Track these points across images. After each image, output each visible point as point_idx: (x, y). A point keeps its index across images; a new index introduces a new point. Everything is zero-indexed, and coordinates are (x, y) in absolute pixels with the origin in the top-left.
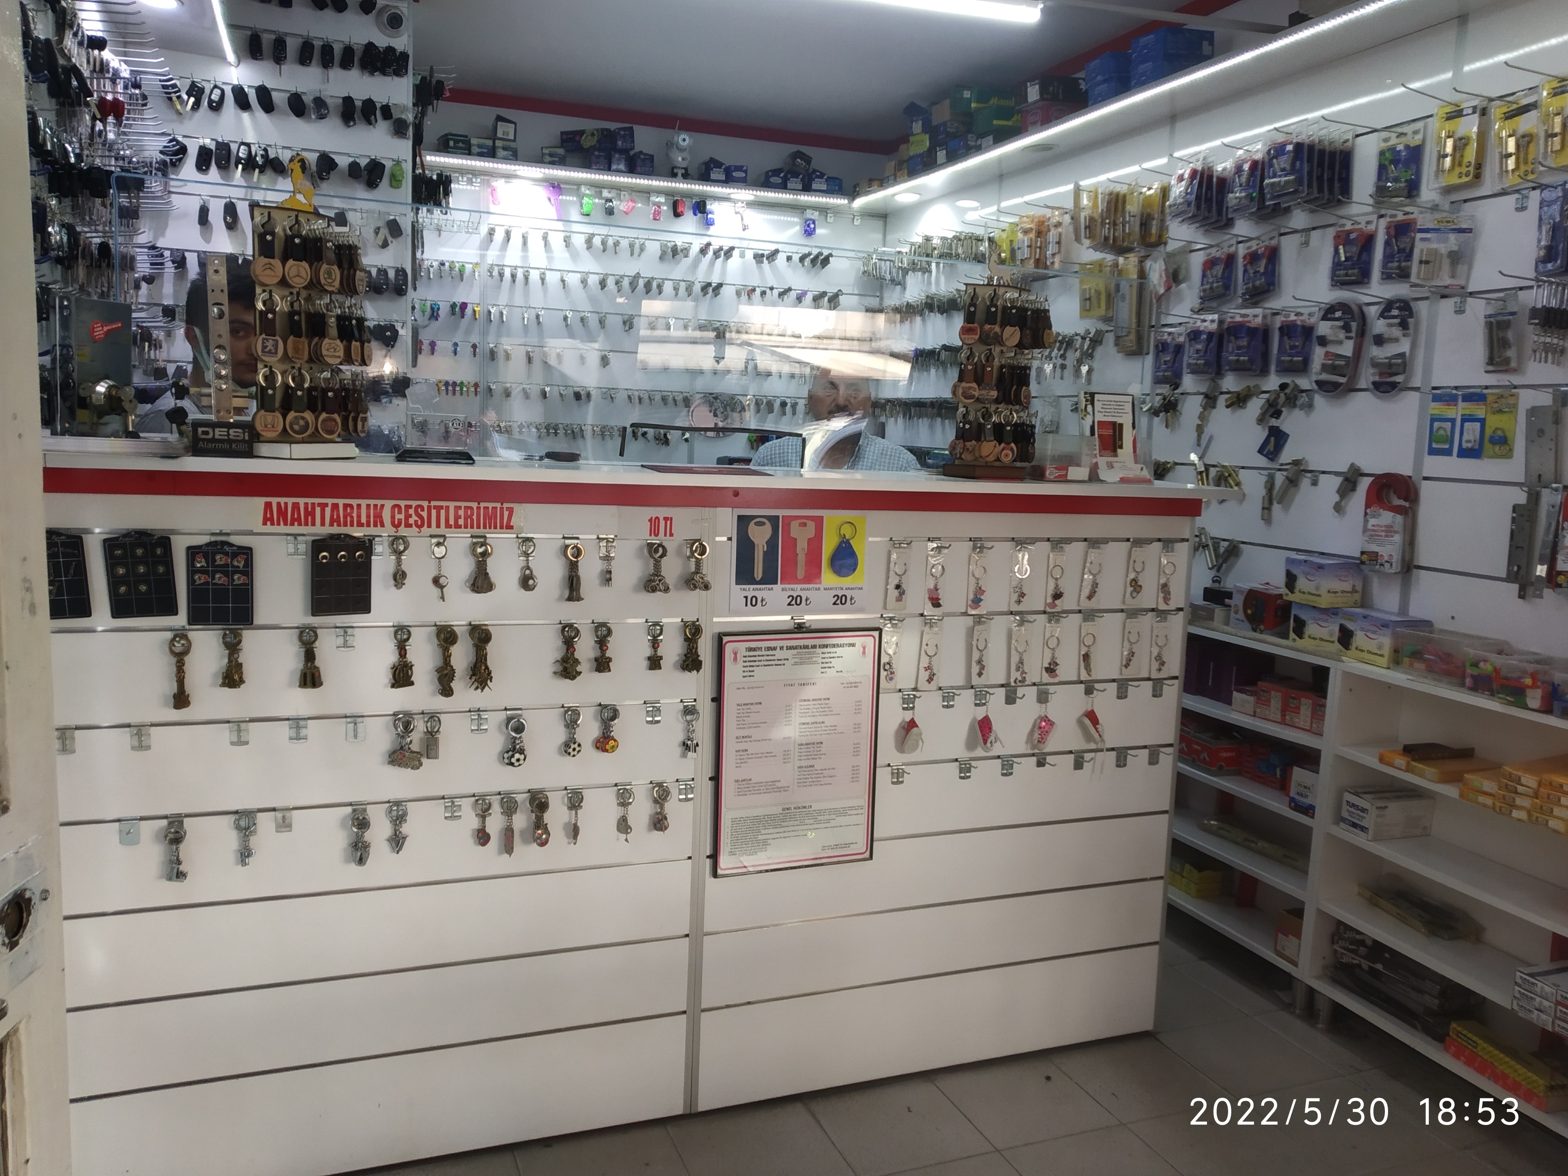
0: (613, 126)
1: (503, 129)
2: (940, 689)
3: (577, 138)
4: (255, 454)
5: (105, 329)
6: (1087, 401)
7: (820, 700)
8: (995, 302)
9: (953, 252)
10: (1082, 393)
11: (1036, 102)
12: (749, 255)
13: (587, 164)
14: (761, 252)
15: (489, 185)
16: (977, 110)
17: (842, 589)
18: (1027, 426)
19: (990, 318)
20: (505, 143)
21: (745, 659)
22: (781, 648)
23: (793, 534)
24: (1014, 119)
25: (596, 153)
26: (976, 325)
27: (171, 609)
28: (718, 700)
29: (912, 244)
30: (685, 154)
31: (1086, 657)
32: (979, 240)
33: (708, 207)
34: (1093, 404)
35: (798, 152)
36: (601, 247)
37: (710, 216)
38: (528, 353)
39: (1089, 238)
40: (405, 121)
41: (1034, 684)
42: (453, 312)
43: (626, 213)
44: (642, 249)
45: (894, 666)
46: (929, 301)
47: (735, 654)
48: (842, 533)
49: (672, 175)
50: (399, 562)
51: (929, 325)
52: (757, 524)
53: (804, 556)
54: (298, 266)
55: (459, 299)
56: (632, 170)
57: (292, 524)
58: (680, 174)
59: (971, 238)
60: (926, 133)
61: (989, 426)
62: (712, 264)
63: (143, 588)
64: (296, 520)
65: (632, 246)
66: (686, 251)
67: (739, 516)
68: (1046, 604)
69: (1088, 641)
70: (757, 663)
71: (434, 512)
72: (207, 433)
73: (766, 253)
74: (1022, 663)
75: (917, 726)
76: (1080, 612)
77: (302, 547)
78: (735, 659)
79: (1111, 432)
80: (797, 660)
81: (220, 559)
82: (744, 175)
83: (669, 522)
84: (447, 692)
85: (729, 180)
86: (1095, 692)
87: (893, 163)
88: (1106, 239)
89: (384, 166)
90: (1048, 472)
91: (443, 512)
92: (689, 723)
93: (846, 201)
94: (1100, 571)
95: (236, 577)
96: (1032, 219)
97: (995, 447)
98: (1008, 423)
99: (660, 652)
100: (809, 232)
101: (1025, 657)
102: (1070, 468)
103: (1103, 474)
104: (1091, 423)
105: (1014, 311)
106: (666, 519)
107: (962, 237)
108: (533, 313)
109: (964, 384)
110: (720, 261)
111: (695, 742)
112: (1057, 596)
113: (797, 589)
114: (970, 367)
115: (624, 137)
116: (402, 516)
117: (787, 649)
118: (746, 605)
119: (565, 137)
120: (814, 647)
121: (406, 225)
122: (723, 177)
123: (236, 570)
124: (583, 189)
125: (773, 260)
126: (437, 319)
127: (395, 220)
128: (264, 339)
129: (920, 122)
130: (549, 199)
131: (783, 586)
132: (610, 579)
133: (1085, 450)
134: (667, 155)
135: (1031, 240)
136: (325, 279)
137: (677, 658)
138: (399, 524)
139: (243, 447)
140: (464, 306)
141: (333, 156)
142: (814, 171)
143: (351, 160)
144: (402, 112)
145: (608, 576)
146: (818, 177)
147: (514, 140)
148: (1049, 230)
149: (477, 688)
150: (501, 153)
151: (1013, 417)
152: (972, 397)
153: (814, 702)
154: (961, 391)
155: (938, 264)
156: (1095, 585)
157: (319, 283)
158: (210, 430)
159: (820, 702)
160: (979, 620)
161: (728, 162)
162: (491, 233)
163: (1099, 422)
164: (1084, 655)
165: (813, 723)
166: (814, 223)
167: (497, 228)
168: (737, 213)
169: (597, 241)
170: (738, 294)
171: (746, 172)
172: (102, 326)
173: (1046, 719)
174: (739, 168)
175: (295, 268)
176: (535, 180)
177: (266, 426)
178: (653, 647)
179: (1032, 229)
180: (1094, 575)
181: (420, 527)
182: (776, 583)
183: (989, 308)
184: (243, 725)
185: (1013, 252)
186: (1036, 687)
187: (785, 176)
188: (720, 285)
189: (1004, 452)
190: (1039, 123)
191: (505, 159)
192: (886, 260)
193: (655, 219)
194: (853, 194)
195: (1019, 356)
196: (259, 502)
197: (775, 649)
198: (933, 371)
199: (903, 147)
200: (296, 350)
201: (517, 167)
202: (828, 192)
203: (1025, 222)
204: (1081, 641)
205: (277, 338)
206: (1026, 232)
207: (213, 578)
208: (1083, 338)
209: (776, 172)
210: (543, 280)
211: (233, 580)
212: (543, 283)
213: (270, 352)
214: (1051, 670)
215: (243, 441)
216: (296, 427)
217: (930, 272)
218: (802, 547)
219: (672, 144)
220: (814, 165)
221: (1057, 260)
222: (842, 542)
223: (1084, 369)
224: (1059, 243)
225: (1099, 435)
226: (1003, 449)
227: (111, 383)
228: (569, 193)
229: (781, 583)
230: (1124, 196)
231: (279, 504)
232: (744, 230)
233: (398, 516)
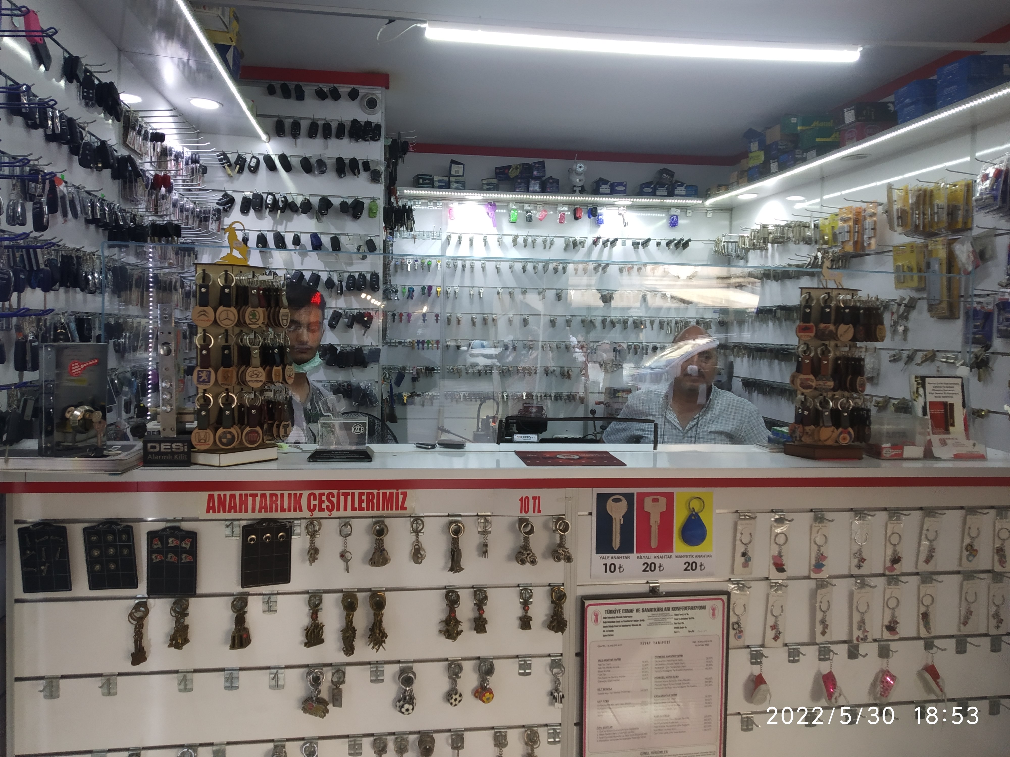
0: (530, 161)
1: (455, 169)
2: (786, 645)
3: (506, 171)
4: (192, 461)
5: (82, 366)
6: (918, 384)
7: (674, 656)
8: (828, 304)
9: (785, 235)
10: (913, 377)
11: (852, 123)
12: (629, 243)
13: (512, 190)
14: (638, 241)
15: (447, 207)
16: (802, 131)
17: (692, 556)
18: (863, 409)
19: (824, 317)
20: (457, 178)
21: (605, 620)
22: (638, 610)
23: (647, 509)
24: (833, 136)
25: (519, 181)
26: (811, 324)
27: (134, 584)
28: (581, 654)
29: (753, 230)
30: (581, 177)
31: (925, 616)
32: (806, 226)
33: (599, 211)
34: (924, 387)
35: (664, 169)
36: (524, 244)
37: (600, 217)
38: (472, 319)
39: (902, 226)
40: (379, 172)
41: (875, 640)
42: (423, 293)
43: (541, 220)
44: (552, 243)
45: (742, 626)
46: (766, 272)
47: (596, 615)
48: (691, 507)
49: (573, 192)
50: (312, 541)
51: (767, 288)
52: (614, 500)
53: (657, 528)
54: (227, 310)
55: (427, 283)
56: (543, 190)
57: (230, 512)
58: (577, 191)
59: (799, 225)
60: (762, 150)
61: (827, 413)
62: (602, 251)
63: (112, 566)
64: (233, 508)
65: (544, 242)
66: (582, 243)
67: (598, 494)
68: (885, 568)
69: (927, 601)
70: (616, 624)
71: (342, 498)
72: (154, 447)
73: (640, 241)
74: (864, 623)
75: (765, 683)
76: (917, 574)
77: (238, 531)
78: (596, 620)
79: (942, 411)
80: (653, 621)
81: (172, 542)
82: (624, 188)
83: (537, 501)
84: (349, 649)
85: (613, 192)
86: (935, 648)
87: (736, 173)
88: (917, 227)
89: (363, 203)
90: (884, 452)
91: (349, 498)
92: (555, 675)
93: (701, 202)
94: (936, 538)
95: (183, 556)
96: (850, 209)
97: (833, 432)
98: (844, 409)
99: (530, 613)
100: (673, 223)
101: (866, 617)
102: (905, 447)
103: (937, 451)
104: (923, 404)
105: (847, 311)
106: (534, 498)
107: (792, 225)
108: (476, 290)
109: (802, 376)
110: (607, 249)
111: (561, 694)
112: (896, 560)
113: (651, 557)
114: (807, 361)
115: (538, 168)
116: (316, 502)
117: (643, 611)
118: (606, 572)
119: (498, 171)
120: (667, 609)
121: (379, 243)
122: (608, 191)
123: (185, 551)
124: (511, 205)
125: (647, 246)
126: (412, 298)
127: (371, 240)
128: (199, 371)
129: (757, 143)
130: (488, 214)
131: (639, 555)
132: (486, 551)
133: (919, 429)
134: (569, 178)
135: (850, 226)
136: (250, 319)
137: (545, 618)
138: (314, 509)
139: (183, 457)
140: (430, 288)
141: (329, 198)
142: (677, 182)
143: (342, 200)
144: (377, 165)
145: (484, 549)
146: (679, 186)
147: (463, 176)
148: (865, 219)
149: (373, 648)
150: (454, 185)
151: (850, 405)
152: (810, 387)
153: (669, 659)
154: (799, 382)
155: (773, 246)
156: (931, 550)
157: (245, 323)
158: (157, 445)
159: (674, 659)
160: (822, 584)
161: (612, 179)
162: (448, 239)
163: (930, 402)
164: (922, 614)
165: (668, 677)
166: (677, 217)
167: (453, 235)
168: (620, 214)
169: (520, 240)
170: (621, 270)
171: (625, 186)
172: (79, 365)
173: (886, 673)
174: (620, 184)
175: (225, 313)
176: (479, 201)
177: (199, 441)
178: (524, 609)
179: (850, 218)
180: (931, 541)
181: (330, 510)
182: (633, 552)
183: (823, 309)
184: (189, 676)
185: (835, 236)
186: (877, 644)
187: (655, 186)
188: (607, 265)
189: (842, 435)
190: (855, 139)
191: (457, 189)
192: (732, 242)
193: (561, 223)
194: (706, 195)
195: (853, 349)
196: (204, 495)
197: (632, 611)
198: (771, 324)
199: (743, 161)
200: (225, 378)
201: (465, 194)
202: (687, 196)
203: (844, 213)
204: (920, 601)
205: (210, 369)
206: (845, 220)
207: (166, 557)
208: (899, 305)
209: (648, 185)
210: (483, 268)
211: (182, 559)
212: (483, 271)
213: (204, 381)
214: (891, 628)
215: (183, 452)
216: (224, 440)
217: (767, 250)
218: (655, 520)
219: (572, 170)
220: (676, 178)
221: (873, 241)
222: (692, 515)
223: (901, 329)
224: (874, 229)
225: (931, 416)
226: (841, 433)
227: (87, 408)
228: (501, 207)
229: (637, 552)
230: (932, 191)
231: (219, 495)
232: (625, 226)
233: (313, 502)
